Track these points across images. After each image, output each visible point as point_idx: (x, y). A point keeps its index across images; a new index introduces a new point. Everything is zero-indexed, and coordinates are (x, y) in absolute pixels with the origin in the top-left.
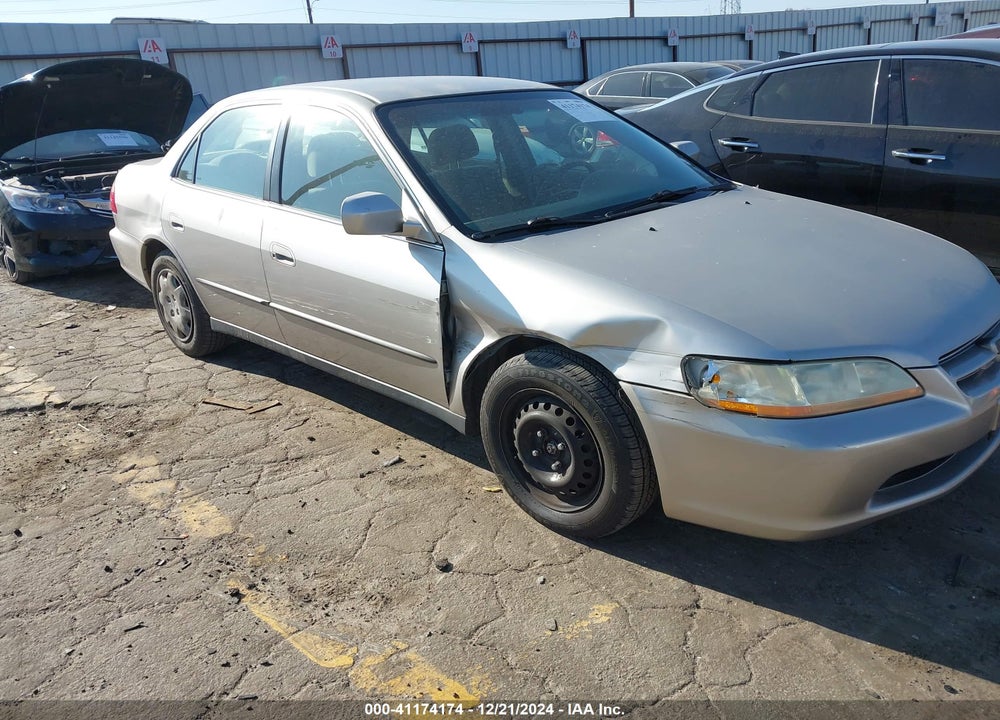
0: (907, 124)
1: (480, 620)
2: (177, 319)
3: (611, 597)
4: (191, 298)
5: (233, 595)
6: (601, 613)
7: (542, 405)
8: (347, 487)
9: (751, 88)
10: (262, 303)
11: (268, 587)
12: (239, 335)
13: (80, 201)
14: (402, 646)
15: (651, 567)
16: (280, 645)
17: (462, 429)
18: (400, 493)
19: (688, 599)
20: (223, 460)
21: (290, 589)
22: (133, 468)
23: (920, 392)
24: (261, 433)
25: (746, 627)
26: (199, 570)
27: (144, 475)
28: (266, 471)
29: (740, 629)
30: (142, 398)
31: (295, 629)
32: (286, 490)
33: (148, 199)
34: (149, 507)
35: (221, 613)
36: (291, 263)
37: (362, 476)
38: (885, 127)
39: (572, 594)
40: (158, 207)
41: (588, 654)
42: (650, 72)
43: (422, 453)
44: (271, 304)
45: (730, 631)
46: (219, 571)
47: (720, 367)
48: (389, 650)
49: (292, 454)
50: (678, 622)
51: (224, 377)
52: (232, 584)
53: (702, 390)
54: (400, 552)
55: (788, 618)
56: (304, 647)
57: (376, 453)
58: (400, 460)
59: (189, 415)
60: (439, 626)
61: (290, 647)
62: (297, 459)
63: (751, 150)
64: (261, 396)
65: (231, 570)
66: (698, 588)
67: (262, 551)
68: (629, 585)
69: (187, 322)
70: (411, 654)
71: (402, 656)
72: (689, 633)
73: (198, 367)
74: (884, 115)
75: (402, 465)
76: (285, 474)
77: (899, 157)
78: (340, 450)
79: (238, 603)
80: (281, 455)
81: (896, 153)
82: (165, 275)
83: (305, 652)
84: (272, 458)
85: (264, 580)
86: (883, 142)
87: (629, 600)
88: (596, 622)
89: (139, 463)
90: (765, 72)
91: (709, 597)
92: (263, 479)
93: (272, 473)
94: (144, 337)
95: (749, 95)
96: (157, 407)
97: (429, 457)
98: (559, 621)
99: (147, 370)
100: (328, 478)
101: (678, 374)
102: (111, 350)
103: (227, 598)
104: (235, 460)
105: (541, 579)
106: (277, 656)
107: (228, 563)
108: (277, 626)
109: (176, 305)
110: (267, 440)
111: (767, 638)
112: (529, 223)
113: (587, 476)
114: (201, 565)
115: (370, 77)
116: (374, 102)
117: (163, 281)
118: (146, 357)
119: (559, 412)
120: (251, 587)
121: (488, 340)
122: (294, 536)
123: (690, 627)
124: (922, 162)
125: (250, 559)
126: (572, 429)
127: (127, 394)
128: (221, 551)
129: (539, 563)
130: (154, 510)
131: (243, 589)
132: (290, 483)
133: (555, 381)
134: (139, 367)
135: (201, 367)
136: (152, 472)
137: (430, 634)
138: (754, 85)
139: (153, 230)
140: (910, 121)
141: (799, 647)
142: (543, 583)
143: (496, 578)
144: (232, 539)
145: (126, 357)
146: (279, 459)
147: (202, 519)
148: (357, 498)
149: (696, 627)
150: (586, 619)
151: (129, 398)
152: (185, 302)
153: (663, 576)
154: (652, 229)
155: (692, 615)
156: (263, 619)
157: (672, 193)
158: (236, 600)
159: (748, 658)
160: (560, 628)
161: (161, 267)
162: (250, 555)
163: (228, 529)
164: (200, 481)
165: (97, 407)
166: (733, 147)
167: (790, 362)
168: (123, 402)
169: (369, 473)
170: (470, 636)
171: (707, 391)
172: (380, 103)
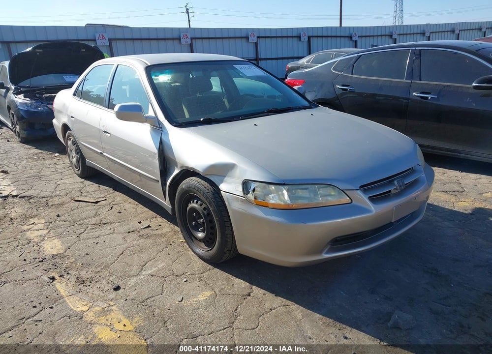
0: (420, 80)
1: (150, 296)
2: (74, 160)
3: (213, 289)
4: (79, 151)
5: (51, 279)
6: (205, 295)
7: (195, 201)
8: (121, 237)
9: (352, 62)
10: (101, 153)
11: (69, 276)
12: (96, 168)
13: (48, 105)
14: (112, 303)
15: (237, 276)
16: (61, 300)
17: (170, 212)
18: (142, 241)
19: (246, 292)
20: (73, 222)
21: (77, 278)
22: (33, 224)
23: (350, 201)
24: (94, 212)
25: (266, 305)
26: (42, 268)
27: (36, 227)
28: (89, 228)
29: (263, 306)
30: (51, 195)
31: (71, 294)
32: (94, 236)
33: (64, 105)
34: (33, 241)
35: (42, 286)
36: (109, 135)
37: (129, 232)
38: (410, 81)
39: (196, 287)
40: (67, 109)
41: (190, 312)
42: (334, 53)
43: (160, 224)
44: (104, 154)
45: (259, 307)
46: (50, 269)
47: (256, 185)
48: (106, 305)
49: (104, 221)
50: (237, 301)
51: (91, 187)
52: (53, 274)
53: (249, 195)
54: (130, 266)
55: (288, 302)
56: (70, 302)
57: (140, 223)
58: (149, 226)
59: (68, 203)
60: (132, 297)
61: (65, 301)
62: (104, 224)
63: (350, 91)
64: (102, 196)
65: (56, 269)
66: (254, 287)
67: (72, 261)
68: (223, 284)
69: (78, 161)
70: (114, 308)
71: (110, 308)
72: (239, 306)
73: (81, 182)
74: (411, 76)
75: (149, 229)
76: (97, 230)
77: (416, 96)
78: (125, 221)
79: (52, 282)
80: (99, 221)
81: (414, 94)
82: (70, 140)
83: (70, 304)
84: (94, 223)
85: (68, 274)
86: (409, 88)
87: (220, 291)
88: (200, 299)
89: (36, 222)
90: (360, 54)
91: (257, 291)
92: (86, 231)
93: (91, 229)
94: (64, 168)
95: (352, 65)
96: (56, 199)
97: (163, 226)
98: (185, 298)
99: (58, 183)
100: (114, 232)
101: (240, 188)
102: (47, 173)
103: (48, 280)
104: (78, 223)
105: (186, 280)
106: (58, 305)
107: (56, 266)
108: (63, 293)
109: (74, 154)
110: (96, 215)
111: (274, 311)
112: (202, 119)
113: (212, 234)
114: (43, 266)
115: (159, 53)
116: (146, 64)
117: (70, 142)
118: (61, 177)
119: (201, 205)
120: (60, 276)
121: (176, 172)
122: (88, 256)
123: (242, 304)
124: (427, 98)
125: (65, 265)
126: (205, 212)
127: (45, 192)
128: (55, 261)
129: (188, 273)
130: (34, 242)
131: (57, 276)
132: (97, 234)
133: (198, 190)
134: (56, 181)
135: (82, 182)
136: (41, 226)
137: (126, 300)
138: (354, 60)
139: (65, 120)
140: (422, 79)
141: (286, 315)
142: (185, 282)
143: (166, 278)
144: (61, 256)
145: (52, 176)
146: (97, 223)
147: (52, 247)
148: (123, 242)
149: (244, 304)
150: (197, 298)
151: (45, 194)
152: (77, 153)
153: (240, 281)
154: (255, 125)
155: (245, 299)
156: (59, 289)
157: (278, 109)
158: (52, 281)
159: (261, 318)
160: (183, 300)
161: (69, 136)
162: (67, 263)
163: (61, 252)
164: (59, 231)
165: (31, 197)
166: (343, 89)
167: (284, 184)
168: (42, 196)
169: (133, 231)
170: (143, 301)
171: (250, 196)
172: (149, 64)
